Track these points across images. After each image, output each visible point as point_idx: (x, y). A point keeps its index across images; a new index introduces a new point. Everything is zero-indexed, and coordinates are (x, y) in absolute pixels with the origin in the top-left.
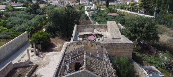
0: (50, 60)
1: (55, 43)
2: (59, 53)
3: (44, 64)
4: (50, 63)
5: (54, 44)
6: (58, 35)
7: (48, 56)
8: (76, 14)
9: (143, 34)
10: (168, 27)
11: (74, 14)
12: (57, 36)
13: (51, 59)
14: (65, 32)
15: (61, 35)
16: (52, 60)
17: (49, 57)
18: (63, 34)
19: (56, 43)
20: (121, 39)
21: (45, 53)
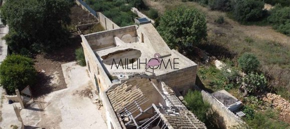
0: (60, 112)
1: (43, 71)
2: (66, 93)
3: (53, 123)
4: (63, 118)
5: (43, 73)
6: (39, 51)
7: (49, 103)
8: (64, 6)
9: (191, 37)
10: (204, 6)
11: (61, 7)
12: (38, 53)
13: (60, 108)
14: (50, 44)
15: (45, 51)
16: (62, 111)
17: (54, 106)
18: (49, 47)
19: (45, 69)
20: (171, 55)
21: (39, 99)
